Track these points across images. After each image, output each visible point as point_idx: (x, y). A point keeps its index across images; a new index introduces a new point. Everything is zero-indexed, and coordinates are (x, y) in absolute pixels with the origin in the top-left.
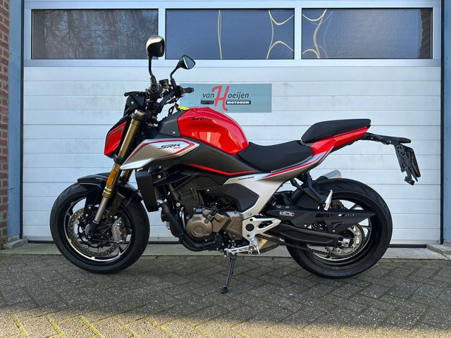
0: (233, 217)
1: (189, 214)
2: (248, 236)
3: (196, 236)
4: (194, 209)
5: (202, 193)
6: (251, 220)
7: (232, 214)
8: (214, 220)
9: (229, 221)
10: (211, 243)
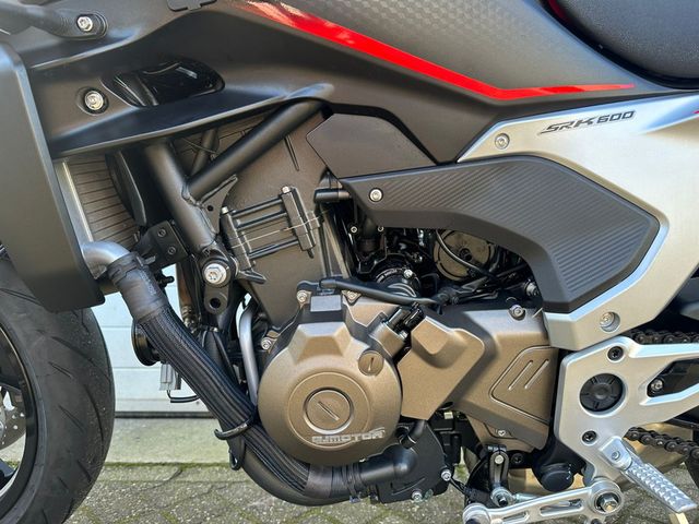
0: (503, 340)
1: (276, 323)
2: (590, 436)
3: (316, 442)
4: (302, 296)
5: (341, 212)
6: (616, 353)
7: (501, 324)
8: (410, 358)
9: (489, 358)
10: (387, 470)
